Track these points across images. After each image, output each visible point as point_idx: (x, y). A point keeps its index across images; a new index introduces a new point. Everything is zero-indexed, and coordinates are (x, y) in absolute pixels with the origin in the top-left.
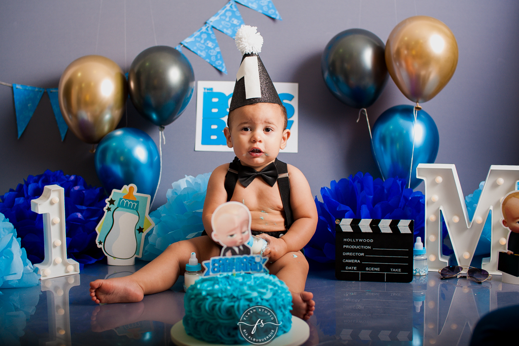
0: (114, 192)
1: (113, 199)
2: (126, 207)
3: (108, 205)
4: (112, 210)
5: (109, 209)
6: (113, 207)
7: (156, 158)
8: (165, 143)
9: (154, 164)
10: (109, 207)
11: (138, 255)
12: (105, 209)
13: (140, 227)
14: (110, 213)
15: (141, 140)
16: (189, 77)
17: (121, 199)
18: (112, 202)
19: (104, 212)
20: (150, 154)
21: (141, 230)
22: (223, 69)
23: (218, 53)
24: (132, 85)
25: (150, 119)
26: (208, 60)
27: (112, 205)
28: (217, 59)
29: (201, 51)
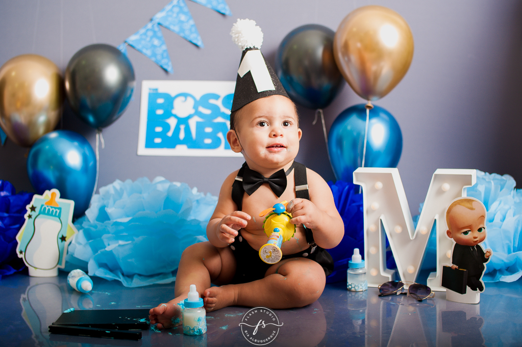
0: (36, 199)
1: (34, 206)
2: (48, 214)
3: (29, 212)
4: (33, 217)
5: (30, 216)
6: (34, 214)
7: (91, 164)
8: (103, 146)
9: (90, 169)
10: (31, 214)
11: (61, 264)
12: (26, 216)
13: (63, 236)
14: (32, 220)
15: (76, 143)
16: (129, 75)
17: (42, 206)
18: (33, 209)
19: (25, 220)
20: (85, 159)
21: (63, 239)
22: (169, 69)
23: (164, 51)
24: (67, 85)
25: (86, 121)
26: (153, 59)
27: (33, 212)
28: (163, 58)
29: (147, 49)
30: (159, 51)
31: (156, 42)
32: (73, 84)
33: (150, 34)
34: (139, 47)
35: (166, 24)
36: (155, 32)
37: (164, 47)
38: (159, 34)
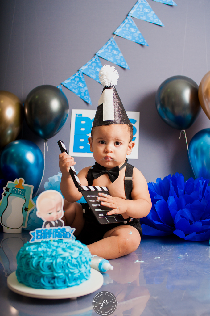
0: (9, 183)
1: (8, 188)
2: (17, 193)
3: (5, 192)
4: (7, 195)
5: (5, 194)
7: (40, 161)
8: (48, 151)
9: (39, 164)
11: (24, 226)
12: (2, 194)
13: (26, 207)
14: (6, 197)
15: (31, 148)
16: (65, 106)
17: (13, 188)
18: (7, 190)
19: (2, 196)
20: (37, 158)
21: (26, 209)
22: (89, 102)
23: (86, 91)
24: (26, 111)
25: (38, 134)
26: (79, 96)
27: (7, 192)
28: (85, 95)
29: (75, 89)
30: (83, 91)
31: (81, 85)
32: (30, 110)
33: (77, 79)
34: (70, 88)
35: (87, 73)
36: (80, 79)
37: (86, 88)
38: (83, 80)
